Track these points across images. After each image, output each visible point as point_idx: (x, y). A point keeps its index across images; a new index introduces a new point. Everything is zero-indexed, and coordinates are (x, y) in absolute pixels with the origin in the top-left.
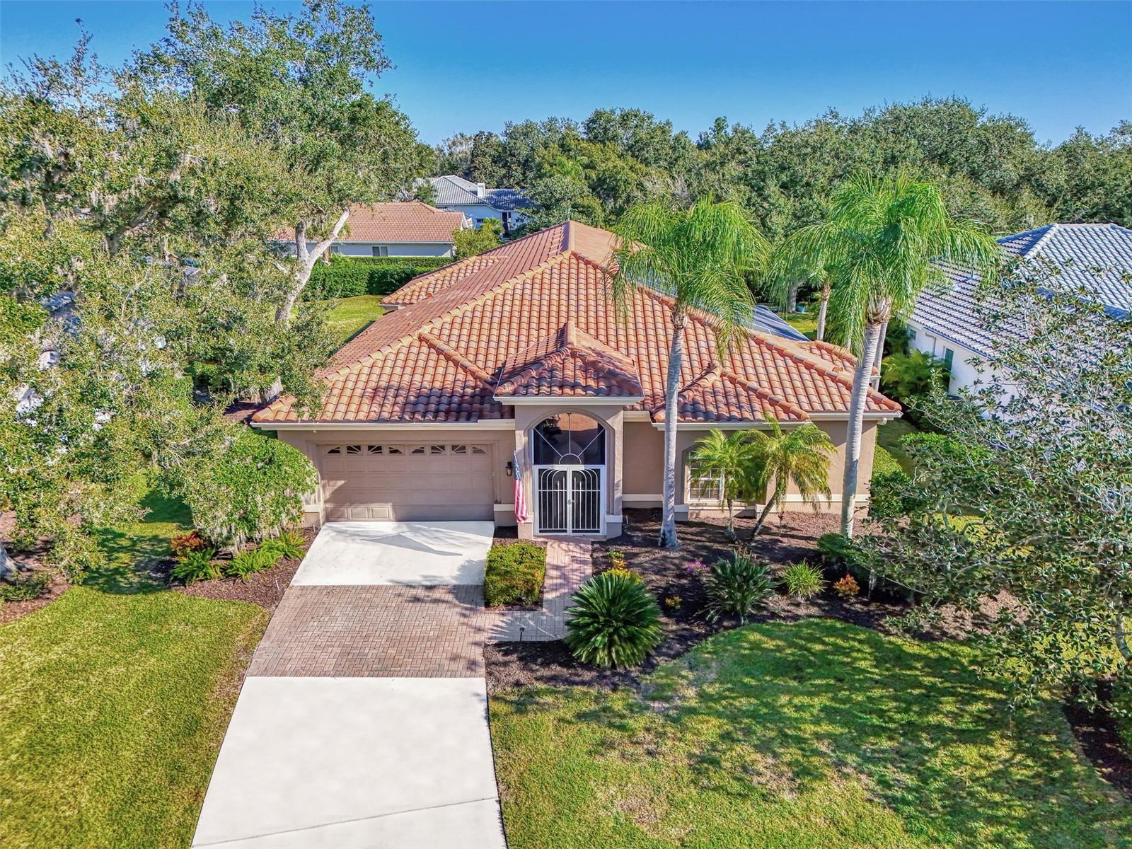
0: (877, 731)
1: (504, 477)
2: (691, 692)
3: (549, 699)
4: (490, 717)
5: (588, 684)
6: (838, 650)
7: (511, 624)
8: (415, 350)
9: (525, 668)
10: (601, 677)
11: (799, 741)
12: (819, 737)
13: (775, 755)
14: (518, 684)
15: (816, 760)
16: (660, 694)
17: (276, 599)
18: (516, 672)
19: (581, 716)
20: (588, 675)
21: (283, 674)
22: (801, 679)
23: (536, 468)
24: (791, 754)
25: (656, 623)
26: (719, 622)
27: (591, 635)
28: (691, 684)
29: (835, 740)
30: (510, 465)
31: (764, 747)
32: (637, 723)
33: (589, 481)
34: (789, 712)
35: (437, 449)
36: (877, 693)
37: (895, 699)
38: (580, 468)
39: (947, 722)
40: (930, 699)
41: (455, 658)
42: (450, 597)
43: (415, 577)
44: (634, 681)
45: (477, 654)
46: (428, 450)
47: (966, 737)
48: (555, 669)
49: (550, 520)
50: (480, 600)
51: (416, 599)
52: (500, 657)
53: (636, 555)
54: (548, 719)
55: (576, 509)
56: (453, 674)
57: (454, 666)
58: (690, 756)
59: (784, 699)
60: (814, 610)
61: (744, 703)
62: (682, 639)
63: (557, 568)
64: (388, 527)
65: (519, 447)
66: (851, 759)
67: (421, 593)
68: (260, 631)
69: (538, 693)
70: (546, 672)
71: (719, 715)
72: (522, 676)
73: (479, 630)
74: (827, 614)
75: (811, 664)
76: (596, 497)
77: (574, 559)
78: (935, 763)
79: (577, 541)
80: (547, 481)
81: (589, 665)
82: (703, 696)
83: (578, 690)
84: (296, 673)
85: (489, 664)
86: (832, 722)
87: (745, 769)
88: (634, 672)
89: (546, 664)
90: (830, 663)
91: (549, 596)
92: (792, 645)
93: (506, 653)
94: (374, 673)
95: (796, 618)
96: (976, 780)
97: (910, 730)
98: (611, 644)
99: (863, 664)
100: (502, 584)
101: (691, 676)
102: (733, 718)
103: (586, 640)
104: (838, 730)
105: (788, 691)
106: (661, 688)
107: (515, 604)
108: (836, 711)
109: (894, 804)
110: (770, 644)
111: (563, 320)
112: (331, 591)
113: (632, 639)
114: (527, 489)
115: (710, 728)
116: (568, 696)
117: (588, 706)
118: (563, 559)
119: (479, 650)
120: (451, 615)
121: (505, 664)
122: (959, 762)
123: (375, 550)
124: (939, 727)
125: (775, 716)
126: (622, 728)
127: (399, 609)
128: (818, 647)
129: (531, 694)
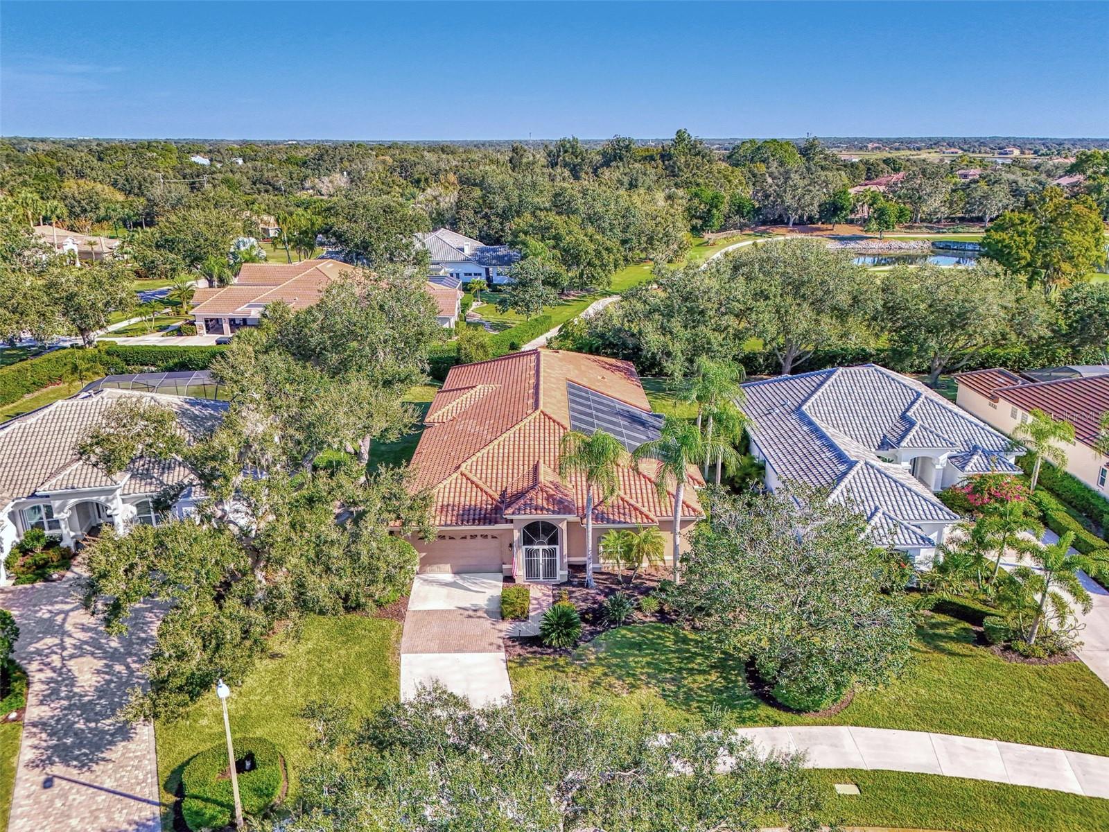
0: (666, 671)
1: (507, 551)
2: (592, 657)
3: (533, 661)
4: (508, 668)
5: (549, 654)
6: (659, 637)
7: (514, 628)
8: (459, 481)
9: (522, 648)
10: (555, 651)
11: (634, 675)
12: (642, 674)
13: (623, 681)
14: (519, 655)
15: (639, 682)
16: (579, 657)
17: (403, 617)
18: (518, 650)
19: (546, 668)
20: (549, 651)
21: (416, 652)
22: (640, 650)
23: (524, 547)
24: (630, 680)
25: (579, 627)
26: (609, 626)
27: (550, 633)
28: (593, 653)
29: (649, 675)
30: (511, 546)
31: (619, 678)
32: (570, 670)
33: (552, 553)
34: (633, 664)
35: (473, 537)
36: (670, 656)
37: (678, 658)
38: (547, 547)
39: (696, 667)
40: (691, 659)
41: (491, 644)
42: (485, 615)
43: (467, 605)
44: (569, 653)
45: (500, 642)
46: (469, 537)
47: (701, 672)
48: (535, 648)
49: (531, 572)
50: (499, 616)
51: (470, 617)
52: (510, 643)
53: (574, 592)
54: (532, 669)
55: (545, 567)
56: (491, 652)
57: (490, 647)
58: (590, 681)
59: (631, 659)
60: (653, 619)
61: (614, 661)
62: (591, 634)
63: (536, 599)
64: (449, 577)
65: (516, 539)
66: (654, 681)
67: (471, 613)
68: (400, 633)
69: (528, 658)
70: (531, 650)
71: (603, 666)
72: (521, 652)
73: (501, 631)
74: (660, 621)
75: (646, 644)
76: (554, 561)
77: (544, 595)
78: (686, 682)
79: (545, 584)
80: (529, 553)
81: (550, 646)
82: (597, 658)
83: (545, 657)
84: (422, 652)
85: (506, 647)
86: (649, 668)
87: (610, 686)
88: (570, 649)
89: (531, 646)
90: (654, 644)
91: (531, 614)
92: (639, 635)
93: (513, 642)
94: (455, 651)
95: (644, 623)
96: (699, 688)
97: (680, 670)
98: (559, 636)
99: (668, 644)
100: (510, 609)
101: (593, 650)
102: (609, 667)
103: (548, 636)
104: (651, 671)
105: (635, 656)
106: (580, 655)
107: (516, 618)
108: (651, 663)
109: (664, 697)
110: (629, 635)
111: (537, 459)
112: (429, 612)
113: (568, 635)
114: (520, 557)
115: (599, 671)
116: (541, 659)
117: (550, 663)
118: (539, 595)
119: (501, 640)
120: (487, 624)
121: (514, 646)
122: (695, 681)
123: (445, 590)
124: (692, 669)
125: (627, 665)
126: (563, 672)
127: (462, 622)
128: (651, 636)
129: (526, 659)
